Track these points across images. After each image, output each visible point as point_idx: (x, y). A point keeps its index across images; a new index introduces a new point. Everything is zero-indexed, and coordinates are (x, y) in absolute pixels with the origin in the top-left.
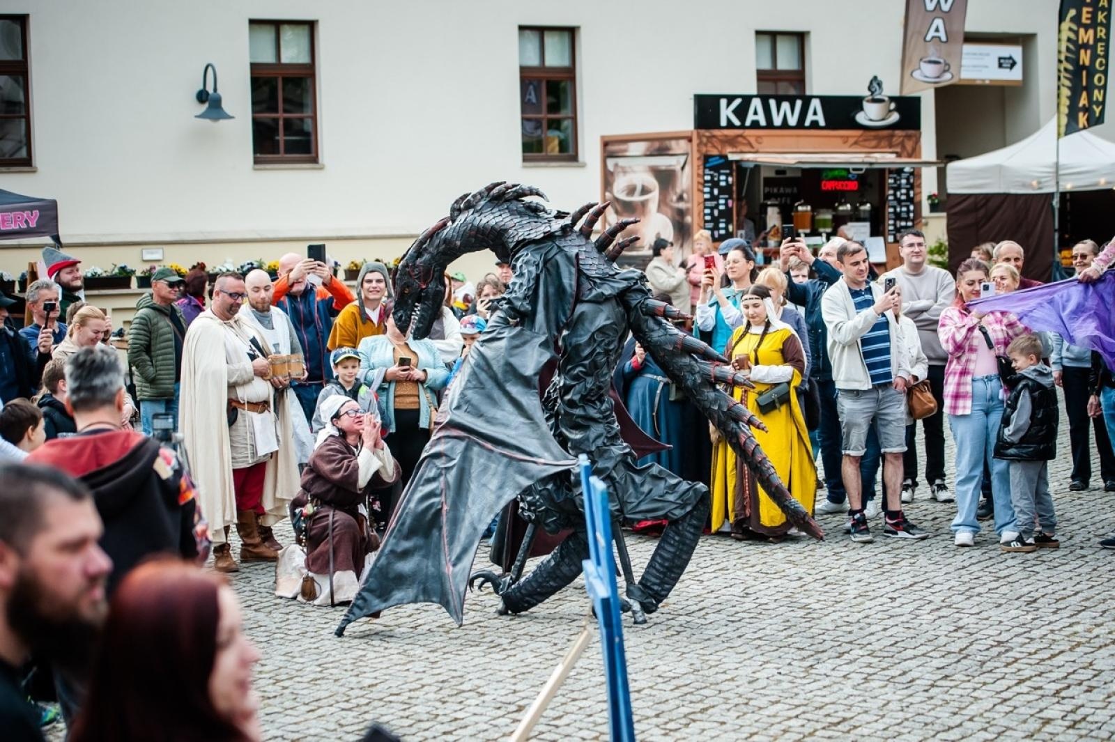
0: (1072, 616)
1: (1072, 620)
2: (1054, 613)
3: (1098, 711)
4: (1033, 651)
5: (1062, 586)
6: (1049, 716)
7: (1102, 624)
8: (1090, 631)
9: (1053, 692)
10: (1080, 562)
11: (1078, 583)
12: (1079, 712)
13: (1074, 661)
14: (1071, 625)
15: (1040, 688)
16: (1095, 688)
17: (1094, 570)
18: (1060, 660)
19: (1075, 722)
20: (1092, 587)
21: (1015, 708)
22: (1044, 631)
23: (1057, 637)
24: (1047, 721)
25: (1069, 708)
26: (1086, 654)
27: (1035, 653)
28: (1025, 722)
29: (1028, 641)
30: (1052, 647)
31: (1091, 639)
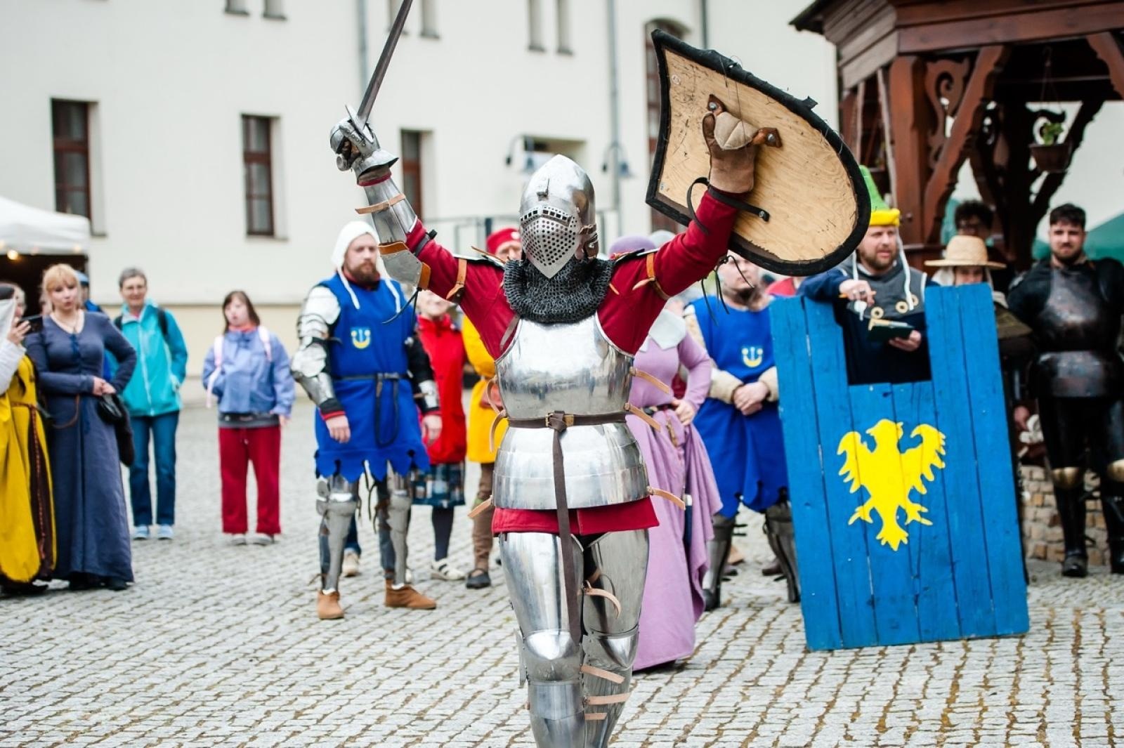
0: (54, 704)
1: (57, 708)
2: (31, 702)
5: (32, 672)
7: (99, 711)
8: (85, 718)
10: (46, 646)
11: (52, 668)
14: (58, 714)
17: (69, 652)
20: (72, 671)
22: (23, 722)
23: (40, 728)
29: (6, 734)
30: (41, 739)
31: (90, 727)
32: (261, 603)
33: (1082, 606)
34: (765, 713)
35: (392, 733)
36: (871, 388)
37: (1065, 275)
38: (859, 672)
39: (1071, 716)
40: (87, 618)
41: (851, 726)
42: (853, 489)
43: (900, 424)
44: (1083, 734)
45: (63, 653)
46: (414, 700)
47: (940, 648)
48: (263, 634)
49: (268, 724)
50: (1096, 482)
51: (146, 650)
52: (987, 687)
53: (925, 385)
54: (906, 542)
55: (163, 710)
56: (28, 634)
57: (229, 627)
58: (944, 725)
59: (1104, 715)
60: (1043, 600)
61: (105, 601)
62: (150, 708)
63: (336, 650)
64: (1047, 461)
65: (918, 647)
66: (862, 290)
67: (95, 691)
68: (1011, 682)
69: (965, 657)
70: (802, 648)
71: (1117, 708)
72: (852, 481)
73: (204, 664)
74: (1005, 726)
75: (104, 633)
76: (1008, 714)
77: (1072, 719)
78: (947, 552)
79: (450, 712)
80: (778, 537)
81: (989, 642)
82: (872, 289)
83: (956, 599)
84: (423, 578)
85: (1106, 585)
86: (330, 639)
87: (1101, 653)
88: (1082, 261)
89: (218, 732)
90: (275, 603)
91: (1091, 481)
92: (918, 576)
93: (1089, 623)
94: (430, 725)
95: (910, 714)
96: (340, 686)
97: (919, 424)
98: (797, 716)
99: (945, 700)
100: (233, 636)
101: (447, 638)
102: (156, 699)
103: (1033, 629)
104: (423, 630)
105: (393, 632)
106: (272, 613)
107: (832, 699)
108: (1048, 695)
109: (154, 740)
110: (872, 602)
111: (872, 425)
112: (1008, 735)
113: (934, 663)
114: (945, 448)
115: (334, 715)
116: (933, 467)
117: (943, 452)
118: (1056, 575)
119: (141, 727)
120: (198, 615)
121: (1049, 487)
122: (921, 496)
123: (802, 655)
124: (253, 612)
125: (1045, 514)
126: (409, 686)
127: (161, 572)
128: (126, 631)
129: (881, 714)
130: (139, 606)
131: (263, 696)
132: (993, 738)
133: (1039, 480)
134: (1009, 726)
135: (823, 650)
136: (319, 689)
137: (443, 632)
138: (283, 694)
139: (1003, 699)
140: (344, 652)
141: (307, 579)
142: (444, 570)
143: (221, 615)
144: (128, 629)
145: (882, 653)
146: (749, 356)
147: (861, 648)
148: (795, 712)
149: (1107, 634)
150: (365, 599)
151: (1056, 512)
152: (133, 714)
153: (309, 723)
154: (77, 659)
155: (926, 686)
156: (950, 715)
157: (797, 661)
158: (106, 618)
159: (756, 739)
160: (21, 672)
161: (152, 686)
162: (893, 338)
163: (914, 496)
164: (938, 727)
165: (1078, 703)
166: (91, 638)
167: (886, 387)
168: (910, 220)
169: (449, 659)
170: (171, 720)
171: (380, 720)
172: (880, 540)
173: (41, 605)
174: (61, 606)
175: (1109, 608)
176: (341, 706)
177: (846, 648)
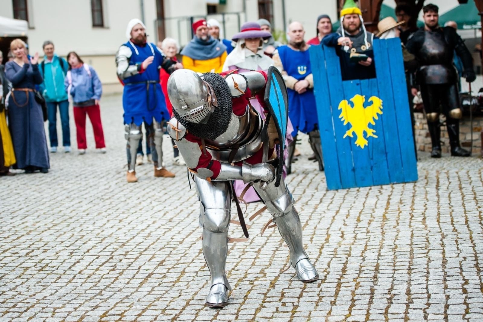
0: (21, 220)
1: (23, 221)
2: (12, 219)
3: (53, 261)
4: (6, 236)
5: (11, 207)
6: (26, 266)
7: (39, 222)
8: (34, 225)
9: (25, 254)
10: (17, 196)
11: (20, 205)
12: (42, 262)
13: (31, 239)
14: (23, 223)
15: (17, 253)
16: (48, 250)
17: (26, 199)
18: (23, 239)
19: (43, 268)
20: (28, 206)
21: (6, 264)
22: (9, 227)
23: (16, 229)
24: (26, 269)
25: (37, 261)
26: (36, 235)
27: (8, 237)
28: (14, 270)
29: (2, 232)
30: (16, 234)
31: (36, 228)
32: (104, 177)
33: (439, 170)
34: (311, 216)
35: (159, 227)
36: (352, 82)
37: (430, 33)
38: (349, 198)
39: (436, 214)
40: (33, 184)
41: (346, 220)
42: (345, 124)
43: (364, 96)
44: (441, 221)
45: (24, 199)
46: (167, 214)
47: (382, 188)
48: (105, 189)
49: (109, 225)
50: (445, 119)
51: (58, 197)
52: (401, 203)
53: (374, 80)
54: (367, 145)
55: (65, 221)
56: (9, 192)
57: (91, 187)
58: (384, 219)
59: (449, 213)
60: (423, 168)
61: (40, 178)
62: (60, 220)
63: (135, 195)
64: (424, 111)
65: (373, 188)
66: (347, 41)
67: (37, 214)
68: (411, 201)
69: (392, 191)
70: (325, 189)
71: (454, 210)
72: (344, 121)
73: (81, 202)
74: (409, 219)
75: (40, 190)
76: (410, 214)
77: (436, 215)
78: (384, 149)
79: (182, 219)
80: (314, 145)
81: (402, 185)
82: (351, 41)
83: (388, 168)
84: (169, 165)
85: (449, 161)
86: (132, 190)
87: (448, 188)
88: (437, 27)
89: (88, 229)
90: (110, 176)
91: (442, 118)
92: (372, 159)
93: (443, 177)
94: (174, 224)
95: (370, 215)
96: (137, 209)
97: (371, 96)
98: (324, 217)
99: (384, 209)
100: (93, 190)
101: (180, 189)
102: (62, 216)
103: (420, 179)
104: (170, 185)
105: (158, 187)
106: (108, 181)
107: (338, 209)
108: (426, 206)
109: (62, 233)
110: (354, 170)
111: (352, 97)
112: (410, 222)
113: (379, 194)
114: (383, 106)
115: (135, 221)
116: (378, 114)
117: (382, 108)
118: (429, 157)
119: (57, 228)
120: (78, 182)
121: (425, 121)
122: (373, 126)
123: (325, 192)
124: (101, 180)
125: (424, 132)
126: (165, 209)
127: (63, 165)
128: (49, 190)
129: (358, 215)
130: (54, 179)
131: (106, 214)
132: (404, 224)
133: (421, 119)
134: (411, 219)
135: (334, 190)
136: (128, 210)
137: (179, 186)
138: (114, 213)
139: (408, 208)
140: (138, 195)
141: (122, 166)
142: (178, 161)
143: (87, 182)
144: (50, 188)
145: (358, 190)
146: (301, 70)
147: (349, 189)
148: (323, 215)
149: (450, 181)
150: (146, 174)
151: (428, 131)
152: (53, 222)
153: (125, 224)
154: (30, 201)
155: (376, 203)
156: (386, 215)
157: (323, 195)
158: (41, 185)
159: (307, 226)
160: (7, 207)
161: (61, 211)
162: (360, 61)
163: (370, 126)
164: (382, 220)
165: (439, 209)
166: (35, 193)
167: (358, 81)
168: (366, 12)
169: (181, 197)
170: (69, 225)
171: (154, 222)
172: (356, 145)
173: (14, 180)
174: (22, 180)
175: (451, 170)
176: (138, 218)
177: (343, 188)
